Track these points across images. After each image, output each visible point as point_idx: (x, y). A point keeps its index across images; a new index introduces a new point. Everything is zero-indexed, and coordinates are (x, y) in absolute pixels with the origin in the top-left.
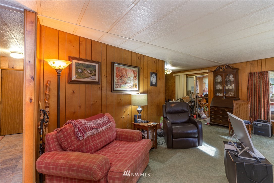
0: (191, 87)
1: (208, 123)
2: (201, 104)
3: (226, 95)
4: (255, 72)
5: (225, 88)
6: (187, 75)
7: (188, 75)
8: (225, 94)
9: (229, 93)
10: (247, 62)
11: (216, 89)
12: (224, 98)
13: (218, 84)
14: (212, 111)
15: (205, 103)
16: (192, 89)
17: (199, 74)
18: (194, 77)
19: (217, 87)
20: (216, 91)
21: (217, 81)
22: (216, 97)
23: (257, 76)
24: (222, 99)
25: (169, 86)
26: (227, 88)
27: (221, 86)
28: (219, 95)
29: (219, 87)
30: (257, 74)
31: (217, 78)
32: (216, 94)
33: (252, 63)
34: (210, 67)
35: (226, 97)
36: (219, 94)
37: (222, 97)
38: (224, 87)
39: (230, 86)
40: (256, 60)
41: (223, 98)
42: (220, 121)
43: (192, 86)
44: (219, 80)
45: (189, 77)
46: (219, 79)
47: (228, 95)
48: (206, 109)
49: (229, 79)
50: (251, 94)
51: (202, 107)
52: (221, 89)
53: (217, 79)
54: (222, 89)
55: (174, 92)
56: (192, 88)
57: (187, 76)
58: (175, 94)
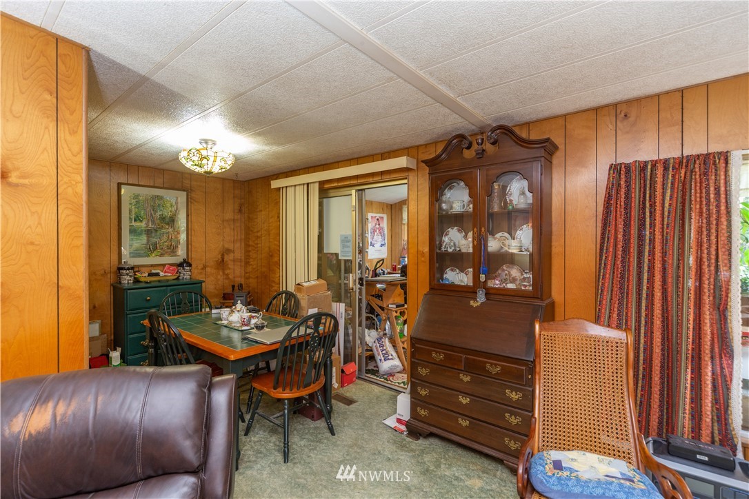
0: (341, 236)
1: (399, 421)
2: (382, 309)
3: (491, 284)
4: (646, 163)
5: (486, 246)
6: (321, 183)
7: (327, 186)
8: (483, 278)
9: (500, 271)
10: (597, 110)
11: (443, 249)
12: (481, 297)
13: (452, 226)
14: (419, 364)
15: (397, 306)
16: (344, 246)
17: (371, 180)
18: (353, 192)
19: (446, 239)
20: (440, 259)
21: (446, 211)
22: (439, 289)
23: (659, 180)
24: (472, 303)
25: (259, 234)
26: (493, 245)
27: (466, 237)
28: (457, 282)
29: (458, 240)
30: (660, 171)
31: (448, 195)
32: (442, 272)
33: (626, 116)
34: (418, 147)
35: (489, 293)
36: (454, 277)
37: (470, 292)
38: (480, 243)
39: (506, 235)
40: (651, 97)
41: (475, 299)
42: (460, 421)
43: (343, 233)
44: (457, 208)
45: (332, 193)
46: (458, 199)
47: (497, 282)
48: (402, 331)
49: (506, 202)
50: (617, 279)
51: (385, 320)
52: (464, 250)
53: (445, 202)
54: (471, 250)
55: (276, 259)
56: (343, 241)
57: (326, 190)
58: (278, 264)
